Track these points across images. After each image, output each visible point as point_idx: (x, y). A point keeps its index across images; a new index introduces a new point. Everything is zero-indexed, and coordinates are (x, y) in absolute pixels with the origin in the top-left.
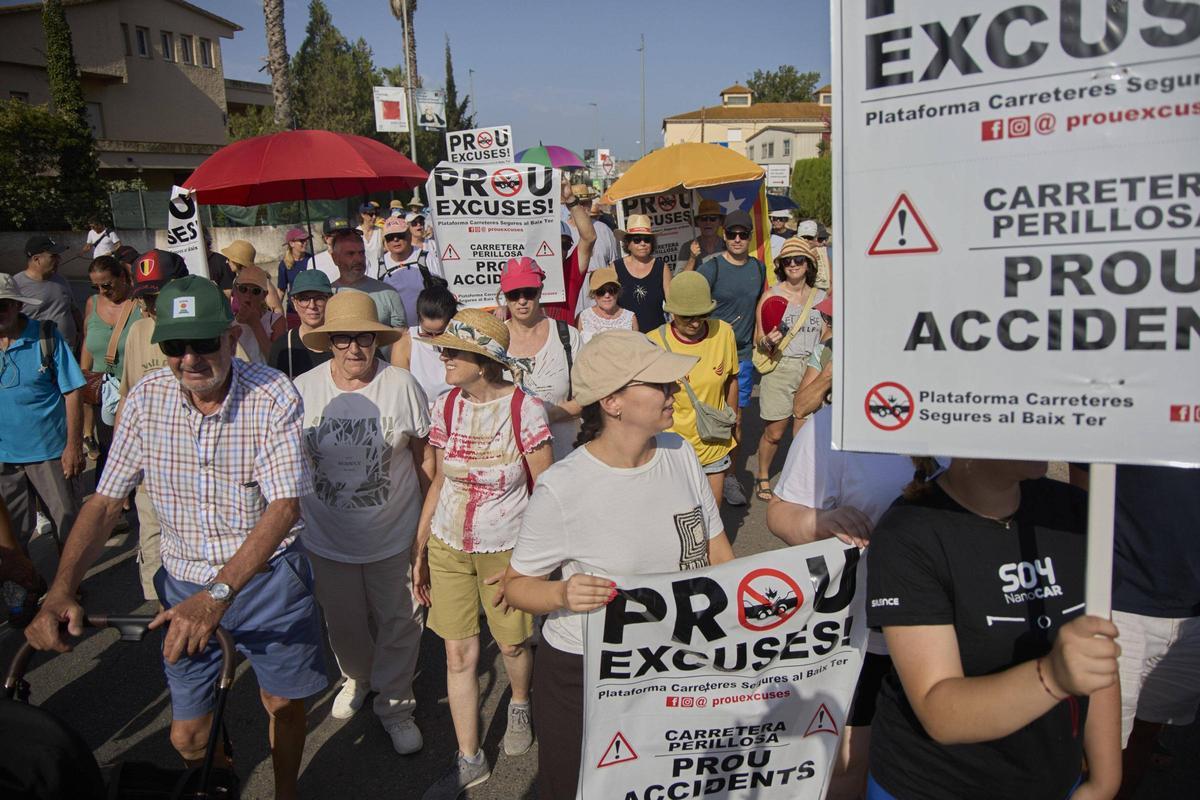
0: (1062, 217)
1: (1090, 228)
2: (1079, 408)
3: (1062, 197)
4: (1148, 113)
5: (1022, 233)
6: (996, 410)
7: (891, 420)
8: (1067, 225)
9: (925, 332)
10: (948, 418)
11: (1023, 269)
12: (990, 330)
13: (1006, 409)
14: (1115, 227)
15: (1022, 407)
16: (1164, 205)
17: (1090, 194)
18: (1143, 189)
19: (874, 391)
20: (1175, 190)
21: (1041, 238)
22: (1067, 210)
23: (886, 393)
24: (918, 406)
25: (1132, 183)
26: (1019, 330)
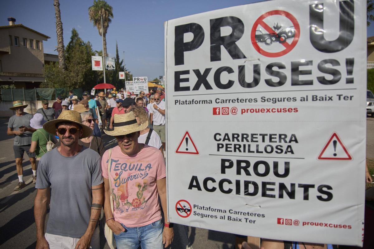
0: (240, 146)
1: (249, 151)
2: (247, 217)
3: (240, 138)
4: (268, 111)
5: (227, 151)
6: (219, 214)
7: (184, 214)
8: (242, 149)
9: (195, 184)
10: (203, 216)
11: (227, 164)
12: (216, 185)
13: (222, 214)
14: (258, 152)
15: (227, 214)
16: (274, 145)
17: (249, 139)
18: (267, 138)
19: (178, 203)
20: (277, 140)
21: (233, 153)
22: (242, 144)
23: (183, 204)
24: (193, 210)
25: (263, 136)
26: (226, 186)
